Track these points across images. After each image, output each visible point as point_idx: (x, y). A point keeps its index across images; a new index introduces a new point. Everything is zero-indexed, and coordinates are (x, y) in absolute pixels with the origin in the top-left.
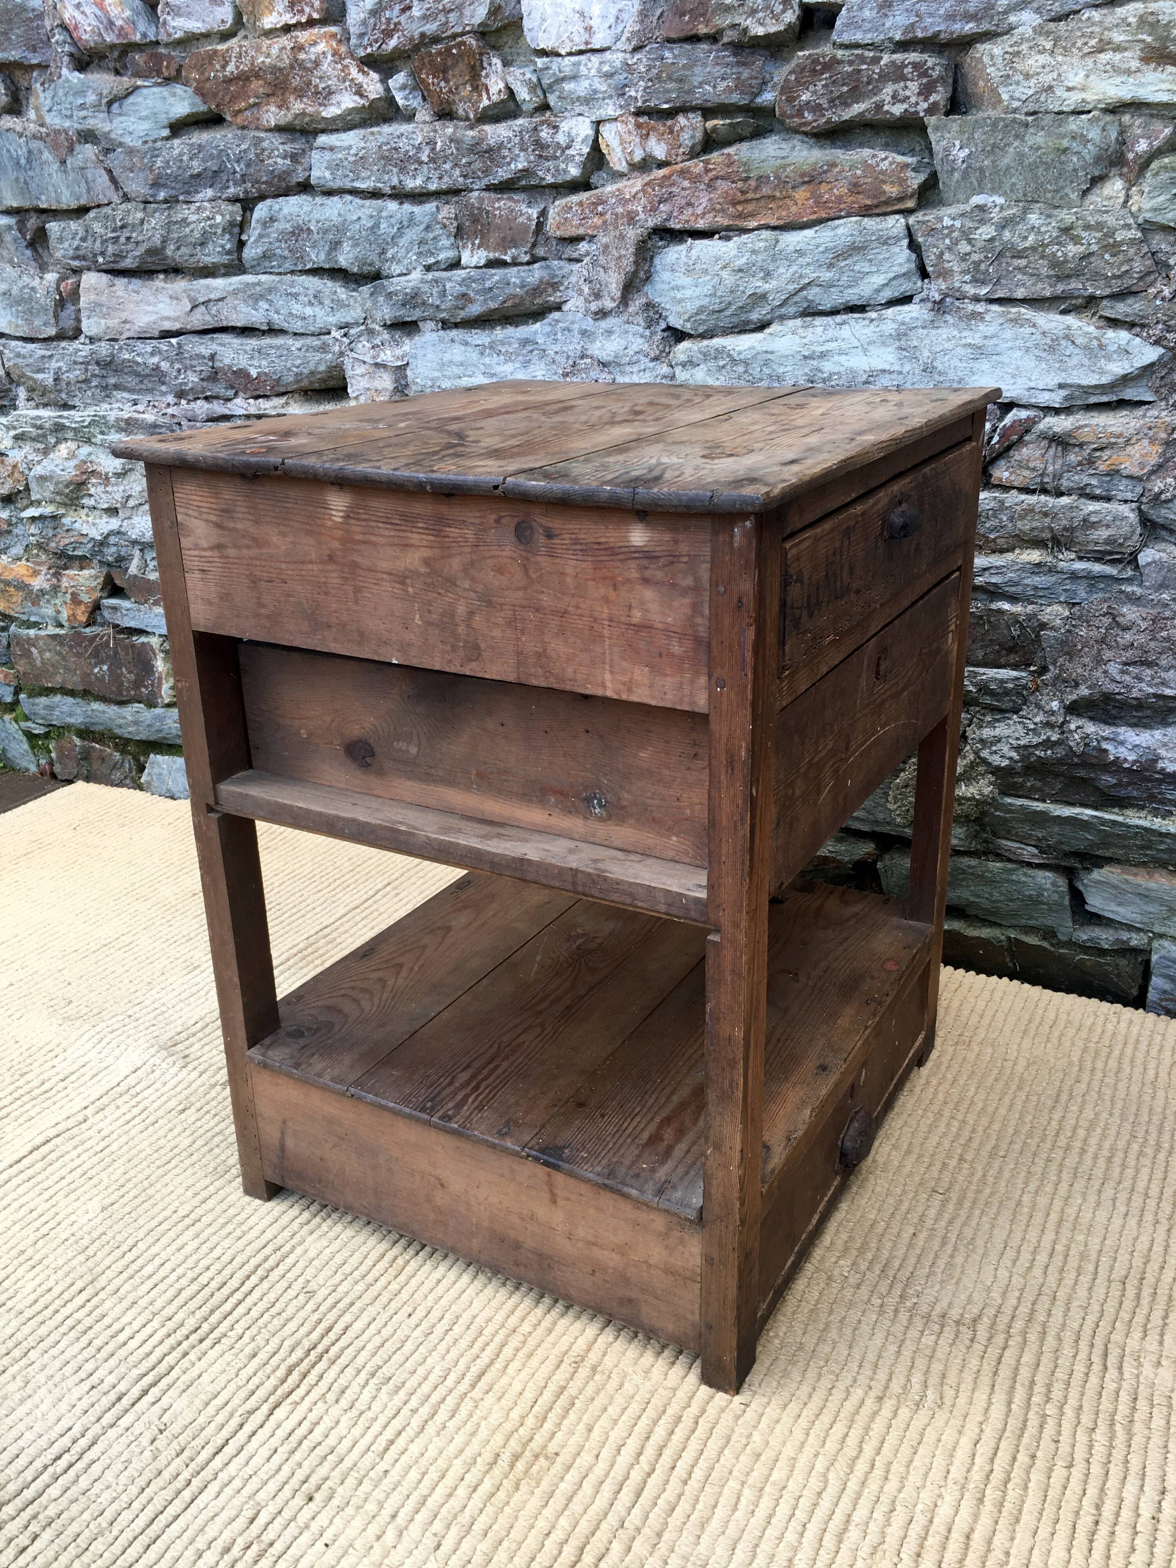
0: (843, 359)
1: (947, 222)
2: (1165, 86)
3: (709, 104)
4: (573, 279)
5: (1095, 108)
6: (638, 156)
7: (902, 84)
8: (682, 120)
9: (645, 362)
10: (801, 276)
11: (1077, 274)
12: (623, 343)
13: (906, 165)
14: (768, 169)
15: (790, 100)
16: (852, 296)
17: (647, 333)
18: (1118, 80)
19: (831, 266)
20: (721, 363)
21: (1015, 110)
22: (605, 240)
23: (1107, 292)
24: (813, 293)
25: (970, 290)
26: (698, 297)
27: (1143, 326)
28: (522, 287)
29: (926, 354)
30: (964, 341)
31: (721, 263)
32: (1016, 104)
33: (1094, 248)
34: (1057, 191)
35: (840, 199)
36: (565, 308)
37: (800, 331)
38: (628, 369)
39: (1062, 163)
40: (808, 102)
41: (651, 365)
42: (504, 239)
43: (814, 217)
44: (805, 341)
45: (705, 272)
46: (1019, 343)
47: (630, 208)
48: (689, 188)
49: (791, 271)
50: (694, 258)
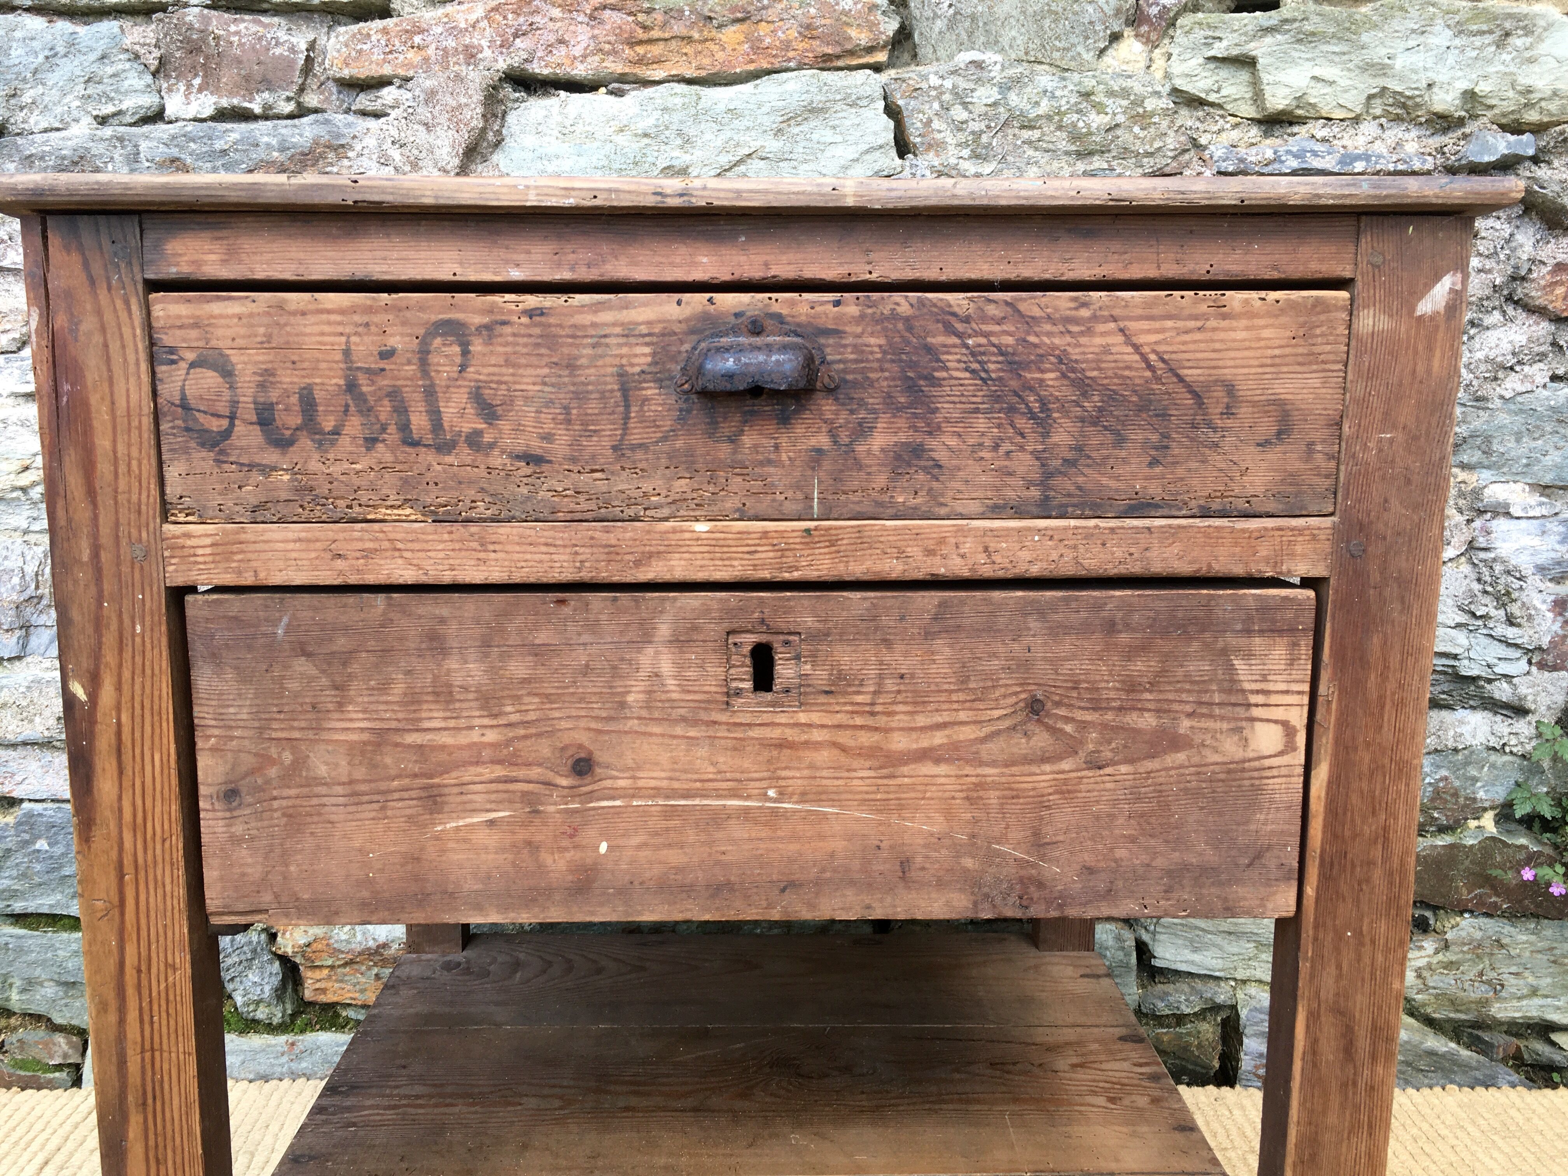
1: (934, 81)
4: (371, 142)
10: (738, 145)
11: (1102, 150)
13: (874, 7)
16: (810, 173)
19: (779, 132)
22: (429, 84)
23: (1139, 173)
25: (970, 167)
26: (583, 170)
28: (282, 149)
31: (616, 125)
33: (1121, 119)
34: (1067, 50)
35: (787, 45)
39: (1076, 13)
42: (247, 78)
43: (751, 67)
45: (591, 136)
47: (467, 41)
48: (562, 19)
49: (724, 136)
50: (572, 116)
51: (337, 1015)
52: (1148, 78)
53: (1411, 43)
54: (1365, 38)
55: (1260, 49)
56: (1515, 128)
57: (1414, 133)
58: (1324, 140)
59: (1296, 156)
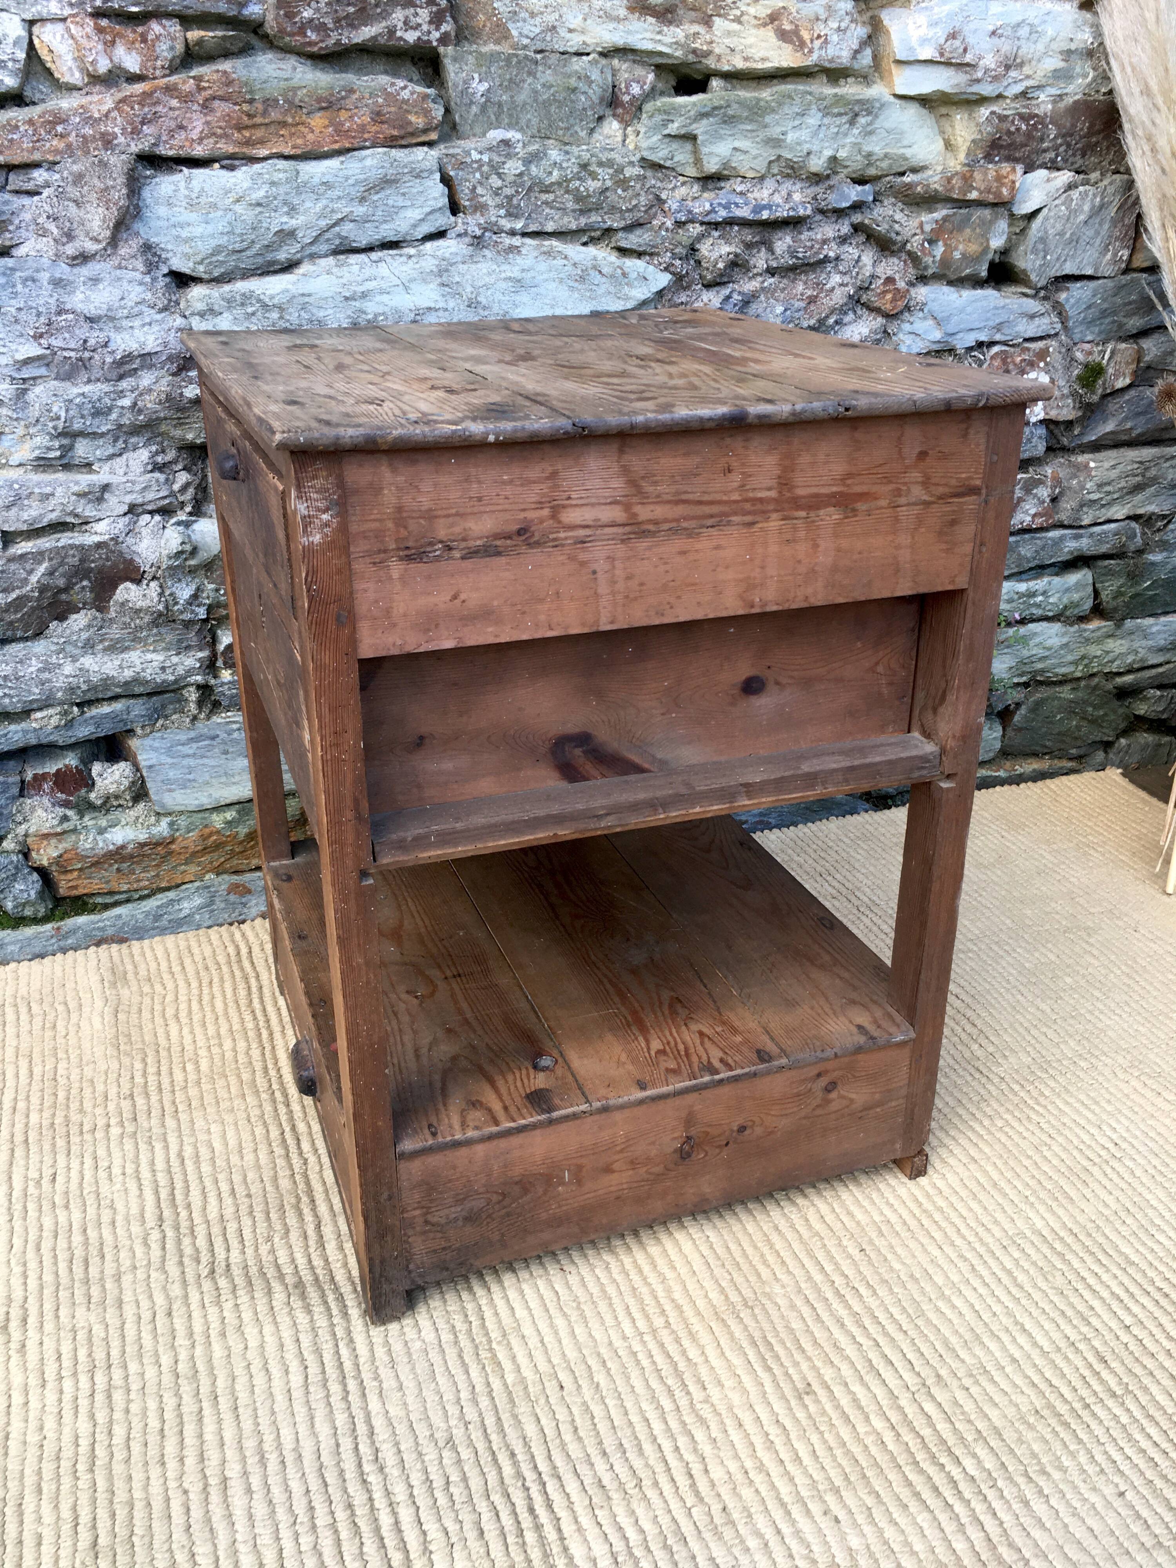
0: (385, 298)
1: (475, 155)
2: (648, 35)
3: (190, 12)
4: (27, 216)
5: (594, 51)
6: (103, 66)
7: (412, 10)
8: (155, 27)
9: (150, 314)
10: (333, 211)
11: (597, 208)
12: (117, 293)
13: (426, 97)
14: (273, 89)
15: (290, 16)
16: (387, 232)
17: (148, 279)
18: (611, 26)
19: (362, 200)
20: (250, 310)
21: (525, 47)
22: (75, 168)
23: (622, 224)
24: (347, 229)
25: (506, 224)
26: (212, 236)
27: (651, 255)
29: (469, 289)
30: (503, 275)
31: (232, 197)
32: (525, 41)
33: (609, 183)
34: (568, 129)
35: (362, 128)
36: (15, 252)
37: (335, 270)
38: (125, 323)
39: (572, 101)
40: (311, 20)
41: (159, 317)
43: (336, 146)
44: (344, 281)
45: (214, 206)
46: (553, 275)
47: (103, 129)
48: (179, 109)
49: (320, 205)
50: (196, 190)
51: (85, 904)
52: (624, 150)
53: (797, 123)
54: (768, 119)
55: (700, 129)
56: (860, 181)
57: (799, 185)
58: (741, 193)
59: (725, 208)
